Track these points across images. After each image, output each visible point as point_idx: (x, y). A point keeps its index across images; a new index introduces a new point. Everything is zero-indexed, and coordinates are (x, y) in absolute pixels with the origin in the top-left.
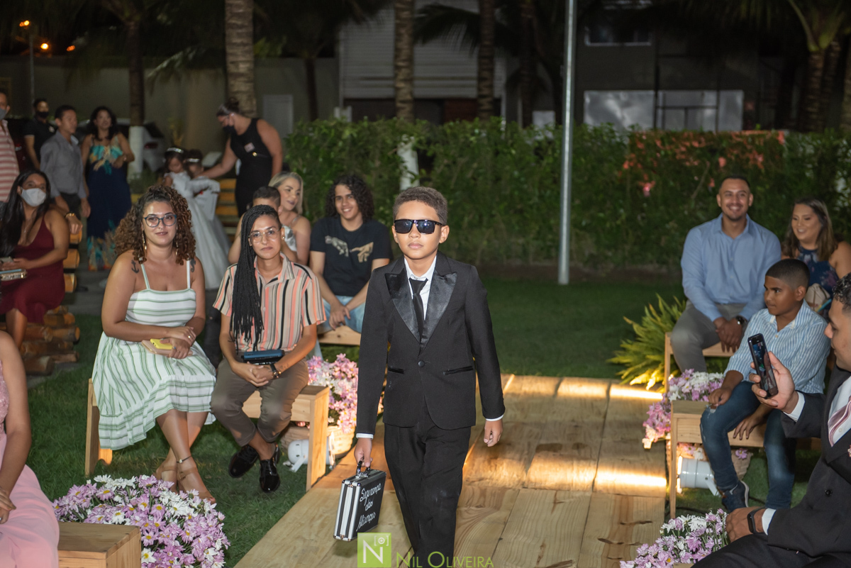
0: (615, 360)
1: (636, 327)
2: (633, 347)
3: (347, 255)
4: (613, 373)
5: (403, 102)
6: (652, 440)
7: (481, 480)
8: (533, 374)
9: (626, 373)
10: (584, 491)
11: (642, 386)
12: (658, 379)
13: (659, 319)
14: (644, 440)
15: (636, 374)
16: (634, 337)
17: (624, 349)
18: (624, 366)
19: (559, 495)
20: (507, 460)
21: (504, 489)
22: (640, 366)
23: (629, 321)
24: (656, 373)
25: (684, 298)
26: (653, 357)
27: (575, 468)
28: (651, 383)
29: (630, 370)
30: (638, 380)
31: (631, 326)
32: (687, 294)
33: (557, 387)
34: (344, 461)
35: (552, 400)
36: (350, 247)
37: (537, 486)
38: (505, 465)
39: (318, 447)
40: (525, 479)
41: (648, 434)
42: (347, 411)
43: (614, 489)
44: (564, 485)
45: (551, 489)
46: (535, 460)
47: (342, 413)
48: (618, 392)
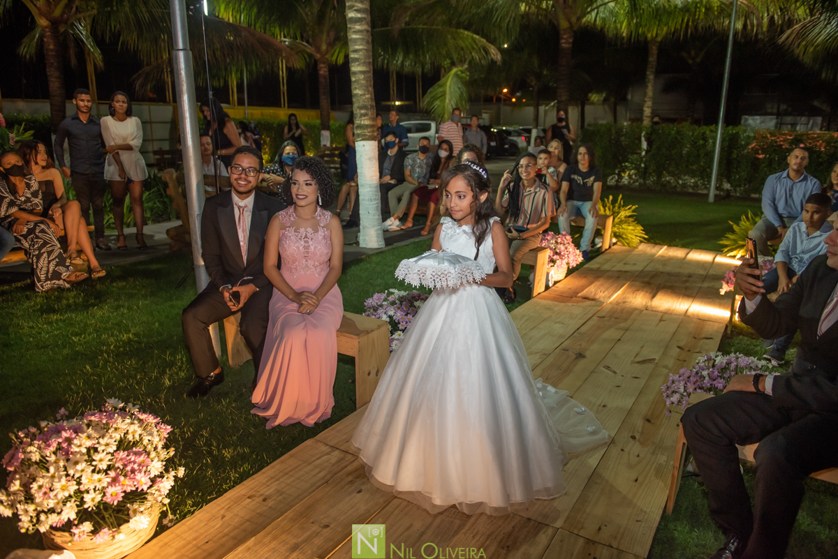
0: (721, 242)
1: (735, 227)
2: (732, 237)
3: (582, 183)
4: (719, 250)
5: (646, 117)
6: (725, 290)
7: (624, 302)
8: (677, 246)
9: (726, 250)
10: (680, 315)
11: (734, 257)
12: (743, 254)
13: (748, 223)
14: (721, 290)
15: (731, 250)
16: (733, 232)
17: (727, 237)
18: (726, 246)
19: (665, 317)
20: (644, 293)
21: (635, 309)
22: (734, 247)
23: (731, 223)
24: (742, 251)
25: (762, 213)
26: (741, 243)
27: (680, 300)
28: (739, 256)
29: (729, 248)
30: (732, 254)
31: (732, 226)
32: (763, 210)
33: (688, 254)
34: (557, 285)
35: (683, 261)
36: (583, 180)
37: (654, 309)
38: (641, 295)
39: (539, 278)
40: (649, 304)
41: (723, 287)
42: (560, 260)
43: (698, 315)
44: (669, 310)
45: (661, 312)
46: (659, 294)
47: (558, 261)
48: (720, 259)
